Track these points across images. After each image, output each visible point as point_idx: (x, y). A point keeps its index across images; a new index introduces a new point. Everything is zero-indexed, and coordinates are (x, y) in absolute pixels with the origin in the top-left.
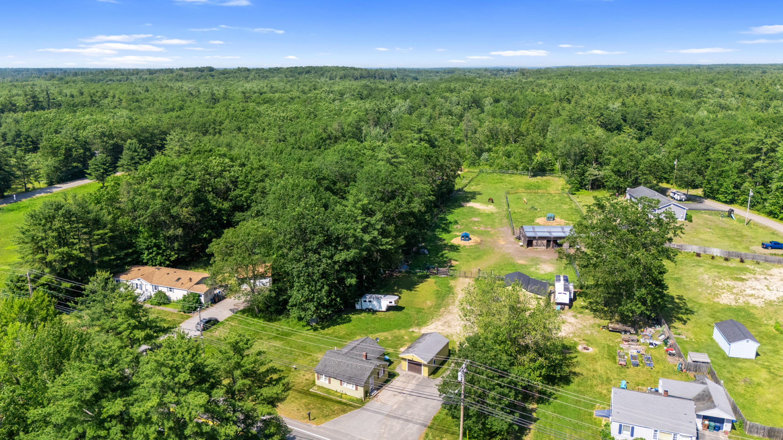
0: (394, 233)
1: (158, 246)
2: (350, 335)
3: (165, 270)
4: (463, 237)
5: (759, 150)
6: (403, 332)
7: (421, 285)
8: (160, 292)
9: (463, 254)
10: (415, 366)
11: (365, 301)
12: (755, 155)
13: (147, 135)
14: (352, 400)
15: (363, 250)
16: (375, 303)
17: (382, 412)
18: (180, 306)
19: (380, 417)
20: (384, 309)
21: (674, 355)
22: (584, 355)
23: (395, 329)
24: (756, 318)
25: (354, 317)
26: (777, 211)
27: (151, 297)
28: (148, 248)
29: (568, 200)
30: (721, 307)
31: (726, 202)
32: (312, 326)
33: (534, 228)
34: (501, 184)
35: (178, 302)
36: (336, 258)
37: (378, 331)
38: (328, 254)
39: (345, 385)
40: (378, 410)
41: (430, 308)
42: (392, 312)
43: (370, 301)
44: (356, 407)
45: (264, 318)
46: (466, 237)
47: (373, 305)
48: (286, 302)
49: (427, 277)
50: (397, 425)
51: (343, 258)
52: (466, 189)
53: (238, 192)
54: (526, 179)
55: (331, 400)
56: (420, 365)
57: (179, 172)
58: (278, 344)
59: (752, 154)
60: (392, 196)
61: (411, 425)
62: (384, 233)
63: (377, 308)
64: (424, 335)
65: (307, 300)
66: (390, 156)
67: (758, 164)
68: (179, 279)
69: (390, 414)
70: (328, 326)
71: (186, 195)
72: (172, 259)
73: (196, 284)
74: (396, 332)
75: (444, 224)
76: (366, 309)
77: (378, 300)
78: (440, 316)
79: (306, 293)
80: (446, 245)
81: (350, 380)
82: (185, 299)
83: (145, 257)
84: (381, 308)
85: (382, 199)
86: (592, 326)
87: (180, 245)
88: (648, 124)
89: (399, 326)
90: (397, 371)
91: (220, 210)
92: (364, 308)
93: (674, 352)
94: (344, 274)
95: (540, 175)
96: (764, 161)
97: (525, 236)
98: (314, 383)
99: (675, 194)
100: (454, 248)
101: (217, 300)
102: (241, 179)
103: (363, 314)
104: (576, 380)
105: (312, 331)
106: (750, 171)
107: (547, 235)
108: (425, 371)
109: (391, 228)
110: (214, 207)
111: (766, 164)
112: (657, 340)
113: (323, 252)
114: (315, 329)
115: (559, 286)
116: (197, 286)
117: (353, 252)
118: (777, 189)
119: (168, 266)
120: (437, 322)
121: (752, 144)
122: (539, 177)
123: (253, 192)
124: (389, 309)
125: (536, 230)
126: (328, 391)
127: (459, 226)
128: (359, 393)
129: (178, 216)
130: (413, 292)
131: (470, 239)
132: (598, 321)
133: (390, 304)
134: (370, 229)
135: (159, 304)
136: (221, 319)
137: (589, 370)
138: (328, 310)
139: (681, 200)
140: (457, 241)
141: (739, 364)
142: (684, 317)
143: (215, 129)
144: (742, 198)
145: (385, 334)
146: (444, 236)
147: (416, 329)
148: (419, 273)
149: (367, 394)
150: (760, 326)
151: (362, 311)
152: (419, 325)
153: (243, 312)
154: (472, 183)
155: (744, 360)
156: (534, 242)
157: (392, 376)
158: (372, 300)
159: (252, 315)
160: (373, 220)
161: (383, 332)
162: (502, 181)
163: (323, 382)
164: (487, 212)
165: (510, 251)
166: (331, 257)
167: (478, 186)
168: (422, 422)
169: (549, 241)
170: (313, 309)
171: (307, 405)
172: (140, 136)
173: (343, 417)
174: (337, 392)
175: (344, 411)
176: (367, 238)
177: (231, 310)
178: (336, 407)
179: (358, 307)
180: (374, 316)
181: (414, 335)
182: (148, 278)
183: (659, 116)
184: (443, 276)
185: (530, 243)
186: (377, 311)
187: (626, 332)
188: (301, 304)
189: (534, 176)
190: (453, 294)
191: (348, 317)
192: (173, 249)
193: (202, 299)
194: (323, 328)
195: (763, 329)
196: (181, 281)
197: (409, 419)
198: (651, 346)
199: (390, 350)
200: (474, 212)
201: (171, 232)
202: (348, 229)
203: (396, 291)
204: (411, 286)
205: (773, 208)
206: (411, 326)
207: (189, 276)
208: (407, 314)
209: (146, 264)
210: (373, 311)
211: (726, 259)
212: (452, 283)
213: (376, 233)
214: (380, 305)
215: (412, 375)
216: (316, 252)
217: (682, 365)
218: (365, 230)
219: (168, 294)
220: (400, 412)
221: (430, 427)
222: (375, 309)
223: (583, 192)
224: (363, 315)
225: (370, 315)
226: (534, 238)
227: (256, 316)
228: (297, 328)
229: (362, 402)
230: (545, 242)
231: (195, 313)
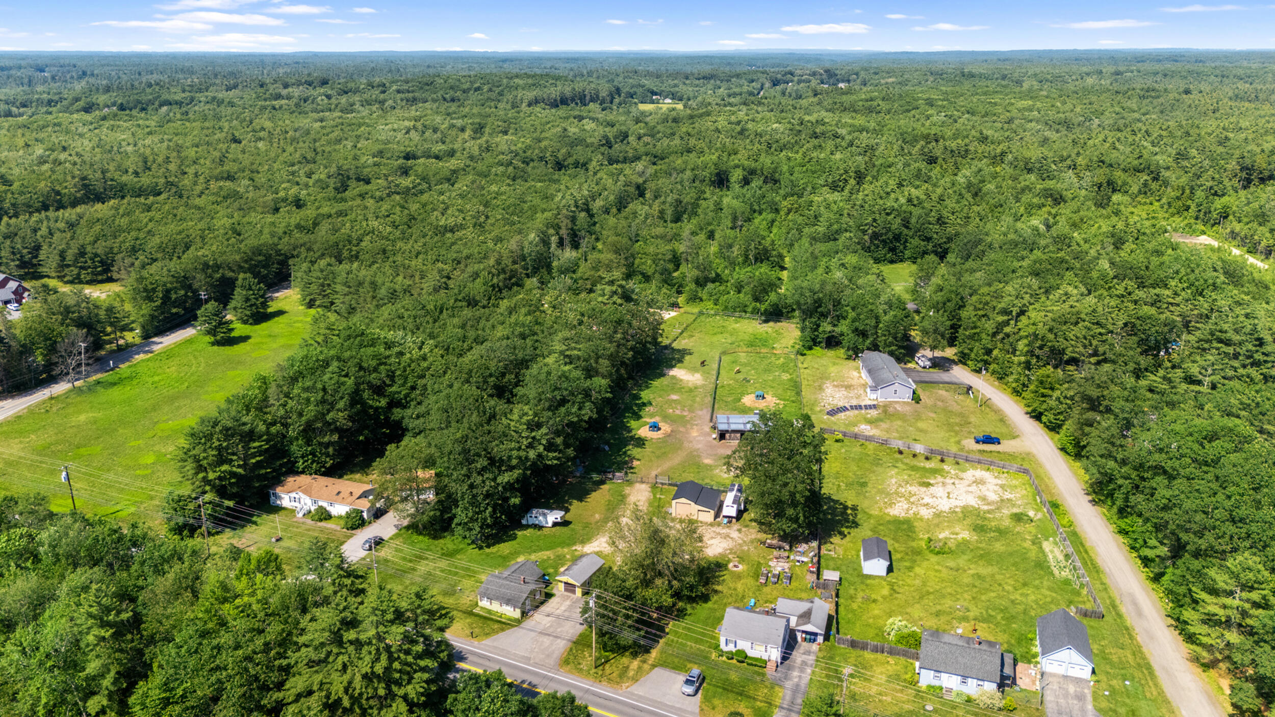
0: (561, 447)
1: (313, 454)
2: (517, 553)
3: (323, 481)
4: (653, 426)
6: (566, 550)
7: (594, 494)
8: (321, 507)
9: (648, 448)
10: (570, 587)
11: (531, 517)
14: (510, 619)
15: (526, 469)
16: (541, 518)
17: (536, 630)
18: (342, 522)
19: (533, 634)
20: (550, 524)
21: (814, 573)
22: (733, 572)
23: (558, 547)
25: (520, 533)
27: (310, 512)
28: (303, 457)
29: (793, 364)
30: (888, 518)
32: (476, 544)
34: (720, 336)
35: (340, 517)
36: (499, 480)
37: (541, 550)
38: (491, 476)
39: (505, 606)
40: (532, 629)
41: (597, 522)
42: (558, 528)
43: (536, 517)
44: (513, 626)
45: (429, 535)
46: (655, 427)
47: (539, 521)
48: (451, 519)
49: (603, 482)
50: (547, 641)
51: (506, 480)
52: (675, 345)
53: (394, 389)
54: (752, 327)
55: (492, 620)
56: (574, 586)
57: (330, 369)
58: (443, 564)
60: (563, 402)
61: (559, 641)
62: (550, 447)
63: (544, 524)
64: (582, 556)
65: (472, 520)
66: (564, 347)
68: (339, 493)
69: (543, 632)
70: (494, 544)
71: (342, 398)
72: (328, 465)
73: (358, 498)
74: (560, 550)
75: (636, 405)
76: (533, 524)
77: (545, 515)
79: (470, 514)
80: (632, 438)
81: (508, 602)
82: (348, 515)
83: (300, 464)
84: (547, 524)
85: (549, 409)
86: (752, 542)
87: (335, 450)
89: (564, 544)
90: (554, 591)
91: (377, 409)
92: (530, 523)
93: (815, 569)
94: (508, 495)
95: (773, 320)
97: (718, 429)
98: (477, 605)
99: (919, 358)
100: (640, 442)
101: (380, 515)
102: (398, 373)
103: (530, 530)
104: (715, 598)
105: (477, 550)
108: (579, 592)
109: (559, 440)
110: (371, 407)
112: (807, 556)
113: (486, 476)
114: (481, 548)
115: (729, 498)
116: (359, 500)
117: (517, 473)
119: (324, 474)
122: (771, 324)
123: (413, 388)
124: (555, 524)
125: (730, 421)
126: (489, 611)
127: (651, 408)
128: (517, 614)
129: (335, 421)
130: (584, 503)
131: (659, 429)
132: (762, 536)
133: (557, 520)
134: (536, 443)
135: (321, 520)
136: (386, 538)
138: (492, 530)
140: (644, 432)
141: (869, 581)
142: (846, 531)
145: (548, 553)
146: (633, 424)
147: (578, 547)
148: (596, 477)
149: (524, 614)
150: (914, 540)
151: (528, 526)
152: (583, 542)
153: (408, 528)
154: (685, 334)
155: (871, 577)
156: (727, 436)
157: (549, 596)
158: (538, 515)
159: (416, 532)
160: (537, 434)
161: (547, 550)
162: (723, 330)
163: (484, 603)
164: (690, 385)
165: (700, 446)
166: (494, 479)
167: (692, 339)
168: (567, 638)
169: (742, 435)
170: (478, 529)
171: (470, 625)
172: (251, 259)
173: (501, 635)
174: (497, 612)
175: (503, 630)
176: (532, 454)
177: (394, 526)
178: (496, 626)
179: (524, 522)
180: (539, 533)
181: (577, 553)
182: (307, 492)
184: (619, 481)
185: (722, 436)
186: (542, 527)
187: (780, 548)
188: (466, 524)
189: (766, 321)
190: (625, 504)
191: (514, 534)
192: (328, 455)
193: (365, 515)
194: (488, 546)
196: (341, 495)
197: (558, 635)
198: (797, 564)
199: (551, 571)
200: (677, 385)
201: (326, 439)
202: (511, 450)
203: (567, 502)
204: (582, 495)
206: (574, 544)
207: (350, 490)
208: (573, 530)
209: (303, 472)
211: (927, 458)
212: (627, 490)
213: (541, 448)
214: (546, 520)
215: (566, 597)
216: (479, 473)
217: (814, 583)
218: (530, 446)
219: (329, 508)
220: (551, 630)
221: (575, 643)
222: (541, 525)
223: (817, 350)
224: (528, 532)
225: (536, 531)
226: (727, 431)
227: (421, 534)
228: (462, 546)
229: (519, 622)
230: (739, 435)
231: (359, 531)
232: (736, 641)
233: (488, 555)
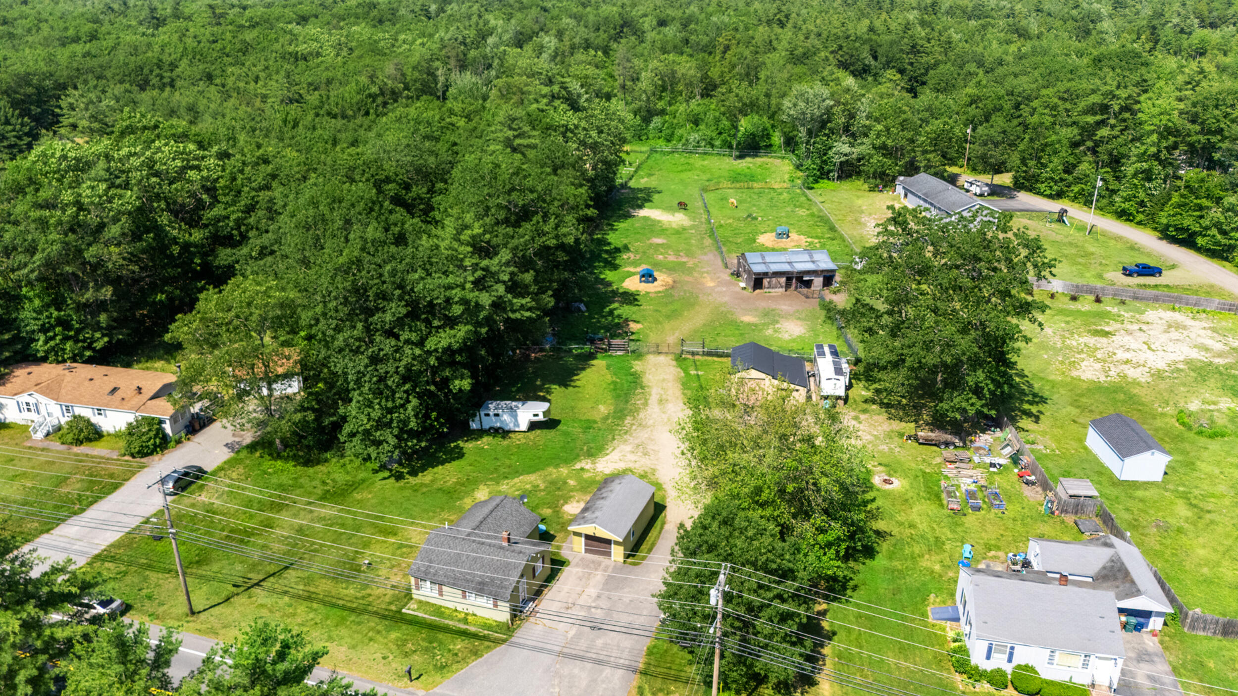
0: (533, 288)
1: (65, 324)
2: (469, 484)
3: (84, 371)
4: (643, 276)
5: (1104, 108)
6: (564, 471)
7: (583, 375)
8: (77, 418)
9: (647, 307)
10: (598, 544)
11: (488, 415)
12: (1099, 118)
13: (30, 90)
14: (489, 628)
15: (478, 324)
16: (506, 417)
17: (549, 647)
18: (122, 444)
19: (546, 659)
20: (524, 426)
21: (1033, 483)
22: (887, 495)
23: (548, 465)
24: (1143, 404)
25: (468, 446)
26: (1133, 210)
27: (59, 428)
28: (44, 330)
29: (803, 199)
30: (1085, 386)
31: (1050, 197)
32: (391, 471)
33: (763, 257)
34: (689, 174)
35: (117, 435)
36: (430, 344)
37: (517, 473)
38: (414, 337)
39: (472, 598)
40: (540, 645)
41: (606, 418)
42: (538, 432)
43: (497, 415)
44: (498, 642)
45: (295, 458)
46: (648, 277)
47: (502, 422)
48: (337, 426)
49: (591, 356)
50: (581, 672)
51: (444, 343)
52: (632, 184)
53: (218, 211)
54: (728, 164)
55: (446, 629)
56: (608, 542)
57: (93, 173)
58: (328, 510)
59: (1095, 114)
60: (525, 214)
61: (607, 671)
62: (514, 287)
63: (511, 426)
64: (608, 480)
65: (381, 424)
66: (510, 133)
67: (1104, 132)
68: (115, 390)
69: (565, 650)
70: (423, 469)
71: (115, 220)
72: (99, 345)
73: (152, 398)
74: (553, 472)
75: (607, 252)
76: (491, 428)
77: (512, 411)
78: (626, 433)
79: (376, 414)
80: (615, 293)
81: (481, 589)
82: (131, 431)
83: (40, 345)
84: (518, 426)
85: (506, 221)
86: (889, 436)
87: (110, 317)
88: (911, 64)
89: (558, 460)
90: (565, 553)
91: (186, 246)
92: (486, 426)
93: (1033, 478)
94: (447, 373)
95: (749, 156)
96: (1113, 127)
97: (749, 272)
98: (408, 596)
99: (971, 184)
100: (630, 298)
101: (197, 427)
102: (222, 182)
103: (486, 439)
105: (392, 480)
106: (1089, 144)
107: (786, 268)
108: (617, 553)
109: (528, 277)
110: (175, 241)
111: (1116, 132)
112: (1000, 455)
113: (405, 335)
114: (399, 477)
115: (825, 365)
116: (154, 401)
117: (462, 331)
118: (1135, 175)
119: (90, 361)
120: (622, 447)
121: (1095, 99)
122: (748, 159)
123: (250, 209)
124: (534, 426)
125: (768, 259)
126: (438, 610)
127: (631, 255)
128: (502, 614)
129: (99, 264)
130: (571, 389)
131: (655, 279)
132: (897, 426)
133: (536, 419)
134: (490, 282)
135: (79, 442)
136: (209, 467)
137: (901, 524)
138: (419, 441)
139: (981, 195)
140: (632, 284)
141: (1140, 493)
142: (1034, 409)
143: (162, 77)
144: (1076, 189)
145: (532, 478)
146: (609, 275)
147: (585, 464)
148: (576, 349)
149: (517, 612)
150: (1154, 417)
151: (482, 433)
152: (591, 454)
153: (252, 447)
154: (641, 173)
155: (1146, 485)
156: (766, 282)
157: (557, 564)
158: (500, 412)
159: (270, 455)
160: (493, 264)
161: (528, 473)
162: (690, 168)
163: (427, 592)
164: (674, 226)
165: (726, 299)
166: (421, 343)
167: (653, 178)
168: (627, 662)
169: (789, 279)
170: (393, 441)
171: (401, 644)
173: (476, 666)
174: (456, 610)
175: (476, 653)
176: (485, 299)
177: (227, 445)
178: (459, 645)
179: (474, 426)
180: (506, 442)
181: (586, 475)
182: (51, 392)
183: (928, 50)
184: (619, 353)
185: (758, 282)
186: (510, 432)
187: (947, 444)
188: (367, 433)
189: (741, 157)
190: (642, 388)
191: (457, 447)
192: (97, 327)
193: (168, 428)
194: (414, 473)
195: (1159, 423)
196: (119, 395)
197: (601, 657)
198: (992, 469)
199: (547, 512)
200: (653, 227)
201: (89, 295)
202: (449, 287)
203: (541, 389)
204: (565, 378)
205: (1126, 205)
206: (577, 458)
207: (136, 383)
208: (566, 434)
209: (44, 359)
210: (502, 433)
211: (1074, 298)
212: (637, 366)
213: (501, 289)
214: (516, 420)
215: (593, 562)
216: (390, 333)
217: (1052, 503)
218: (479, 284)
219: (96, 419)
220: (583, 644)
221: (644, 673)
222: (507, 428)
223: (824, 184)
224: (486, 442)
225: (498, 439)
226: (766, 274)
227: (279, 457)
228: (362, 475)
229: (509, 629)
230: (783, 280)
231: (156, 458)
232: (1012, 648)
233: (415, 489)
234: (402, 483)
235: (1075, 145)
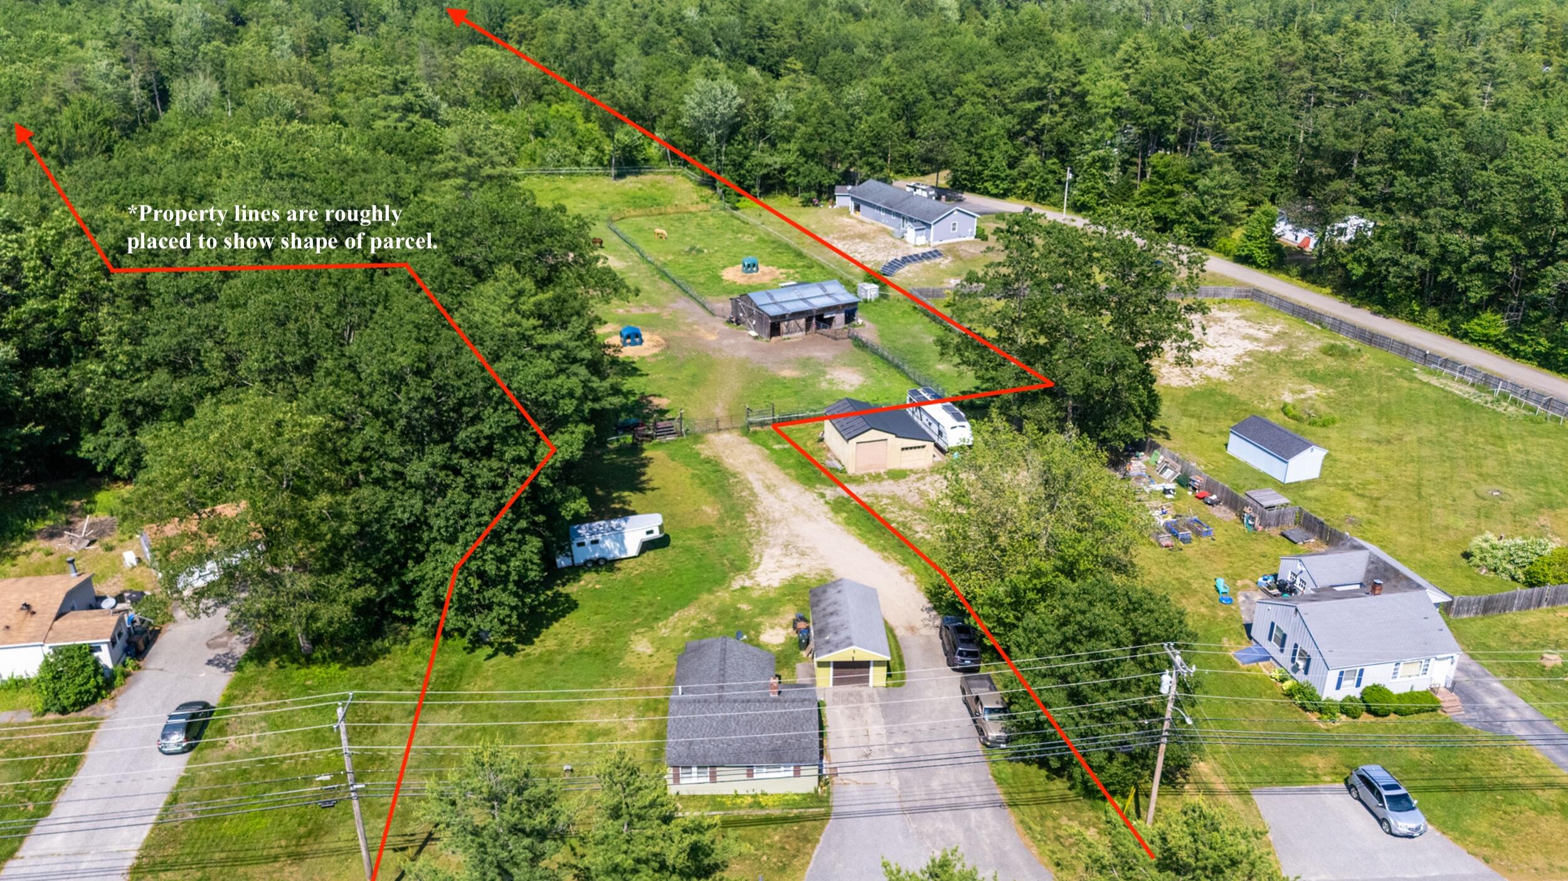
2: (614, 638)
4: (628, 337)
5: (1040, 94)
6: (723, 595)
7: (649, 472)
10: (851, 670)
11: (582, 544)
12: (1038, 103)
14: (795, 805)
16: (608, 542)
17: (884, 806)
18: (37, 696)
20: (633, 549)
21: (1217, 503)
23: (699, 592)
24: (1243, 403)
26: (1093, 203)
29: (736, 222)
31: (996, 196)
32: (491, 644)
33: (771, 297)
37: (667, 610)
38: (523, 452)
39: (760, 774)
40: (873, 807)
41: (721, 521)
42: (651, 553)
43: (596, 542)
44: (822, 819)
45: (339, 658)
46: (631, 337)
47: (602, 550)
49: (638, 448)
50: (947, 825)
55: (742, 822)
56: (866, 665)
59: (1031, 100)
61: (973, 814)
63: (617, 554)
64: (817, 591)
67: (1045, 119)
69: (907, 805)
73: (60, 615)
74: (712, 600)
76: (586, 562)
77: (618, 535)
78: (759, 533)
81: (776, 757)
82: (54, 672)
84: (625, 551)
88: (761, 50)
89: (705, 583)
90: (817, 691)
92: (579, 559)
93: (1214, 497)
95: (631, 174)
96: (1053, 113)
97: (761, 316)
99: (915, 188)
103: (586, 577)
105: (502, 656)
106: (1031, 133)
107: (803, 306)
108: (878, 676)
111: (1058, 119)
112: (1162, 480)
114: (510, 651)
115: (938, 413)
116: (63, 621)
118: (1091, 165)
120: (768, 552)
121: (1025, 84)
122: (633, 178)
124: (647, 546)
125: (778, 298)
126: (715, 802)
128: (810, 781)
130: (649, 493)
131: (641, 340)
133: (651, 536)
141: (1310, 493)
144: (1023, 185)
145: (690, 611)
147: (741, 581)
151: (575, 570)
152: (739, 568)
153: (256, 657)
155: (1310, 483)
156: (783, 326)
158: (599, 537)
159: (294, 660)
161: (682, 607)
163: (692, 782)
168: (985, 798)
169: (809, 320)
174: (737, 796)
175: (807, 839)
177: (210, 662)
178: (777, 835)
179: (570, 561)
180: (619, 576)
181: (755, 595)
183: (777, 33)
184: (669, 438)
185: (774, 328)
186: (614, 561)
189: (620, 176)
190: (734, 475)
191: (558, 595)
193: (105, 657)
197: (953, 801)
198: (1169, 496)
205: (1086, 198)
206: (725, 576)
210: (607, 564)
212: (704, 450)
214: (622, 544)
215: (851, 694)
217: (1253, 519)
220: (920, 792)
221: (1013, 804)
222: (611, 556)
223: (748, 201)
224: (589, 580)
225: (604, 576)
226: (783, 317)
227: (309, 661)
228: (454, 660)
229: (820, 800)
230: (802, 322)
231: (103, 706)
232: (1362, 671)
233: (547, 659)
234: (518, 658)
235: (1012, 136)
